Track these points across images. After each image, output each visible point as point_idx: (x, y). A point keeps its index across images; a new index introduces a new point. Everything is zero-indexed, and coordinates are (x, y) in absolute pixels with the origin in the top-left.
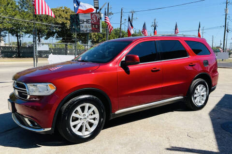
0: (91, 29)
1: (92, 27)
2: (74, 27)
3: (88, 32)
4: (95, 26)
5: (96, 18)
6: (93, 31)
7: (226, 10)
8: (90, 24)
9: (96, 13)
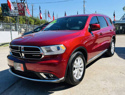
0: (18, 13)
1: (19, 12)
2: (5, 12)
3: (16, 15)
4: (21, 12)
5: (22, 6)
6: (20, 15)
7: (84, 6)
8: (18, 10)
9: (21, 3)
